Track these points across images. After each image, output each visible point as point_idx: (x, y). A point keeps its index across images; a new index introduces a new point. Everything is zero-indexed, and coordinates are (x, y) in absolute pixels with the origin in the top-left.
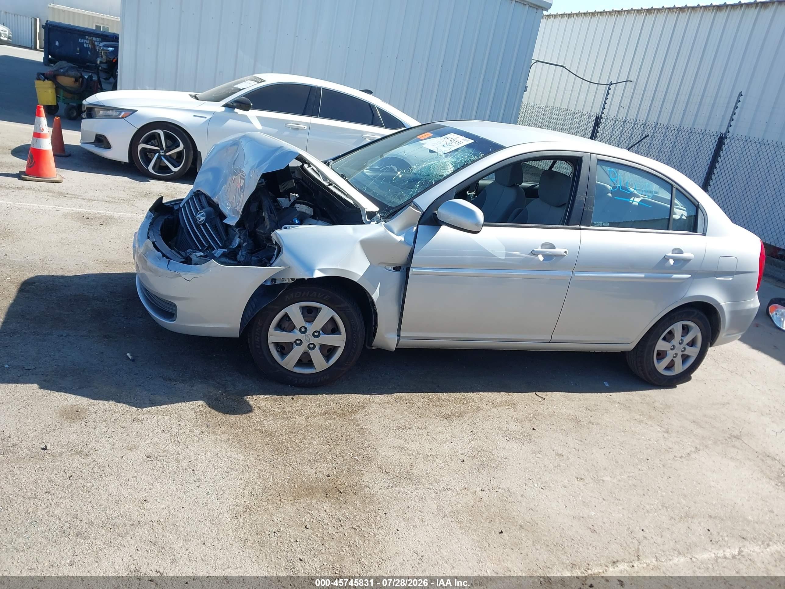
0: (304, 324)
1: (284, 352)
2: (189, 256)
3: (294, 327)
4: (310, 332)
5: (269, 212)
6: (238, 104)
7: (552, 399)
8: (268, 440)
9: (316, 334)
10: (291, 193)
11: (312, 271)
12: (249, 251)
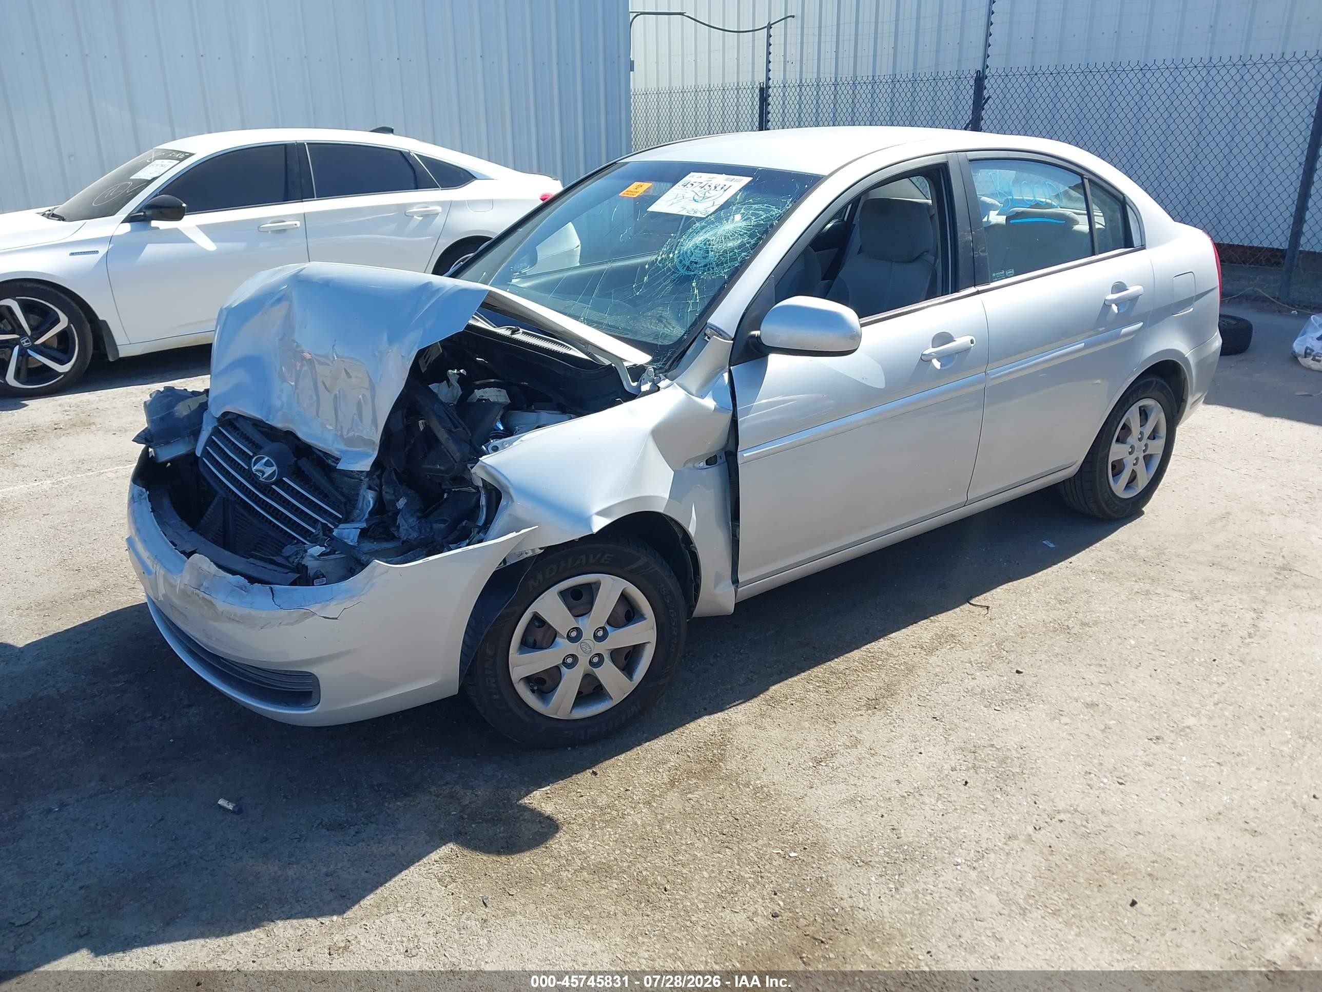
0: (572, 622)
1: (545, 688)
2: (299, 564)
3: (555, 634)
4: (588, 635)
5: (450, 425)
6: (156, 211)
7: (998, 602)
8: (614, 884)
9: (600, 633)
10: (450, 371)
11: (587, 521)
12: (419, 514)
